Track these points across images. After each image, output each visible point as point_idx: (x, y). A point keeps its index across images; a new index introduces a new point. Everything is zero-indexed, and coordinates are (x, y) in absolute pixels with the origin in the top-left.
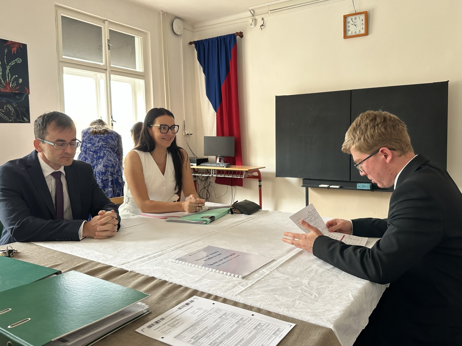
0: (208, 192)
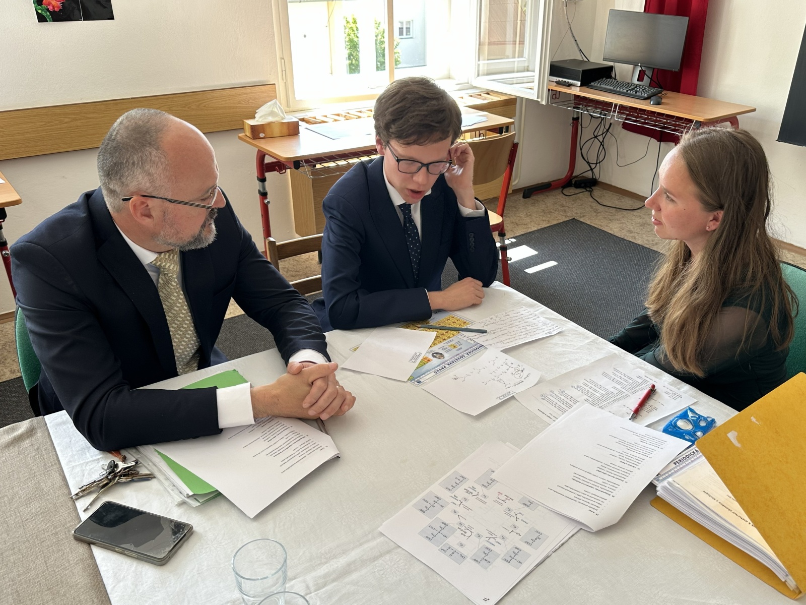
0: (603, 148)
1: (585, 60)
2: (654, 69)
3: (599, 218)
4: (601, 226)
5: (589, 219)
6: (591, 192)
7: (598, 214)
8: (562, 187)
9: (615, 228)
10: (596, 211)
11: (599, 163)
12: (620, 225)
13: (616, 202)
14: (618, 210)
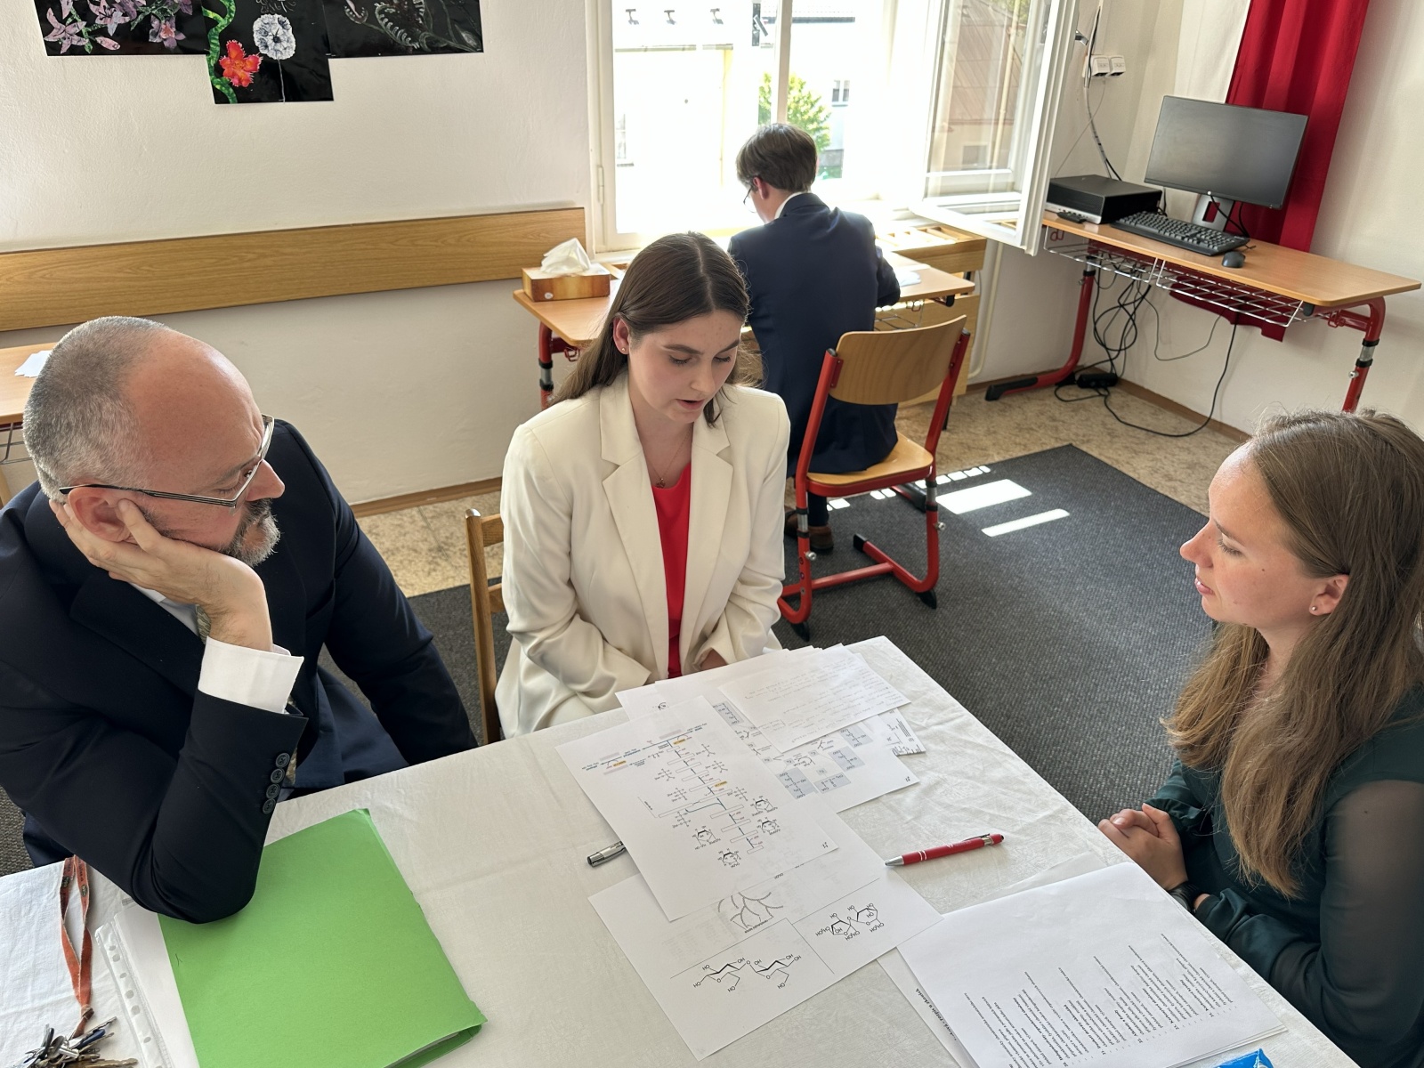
0: (1134, 324)
1: (1114, 177)
2: (1233, 201)
3: (1115, 446)
4: (1117, 461)
5: (1098, 447)
6: (1106, 397)
7: (1116, 440)
8: (1056, 384)
9: (1142, 468)
10: (1112, 434)
11: (1125, 349)
12: (1150, 464)
13: (1149, 418)
14: (1152, 434)
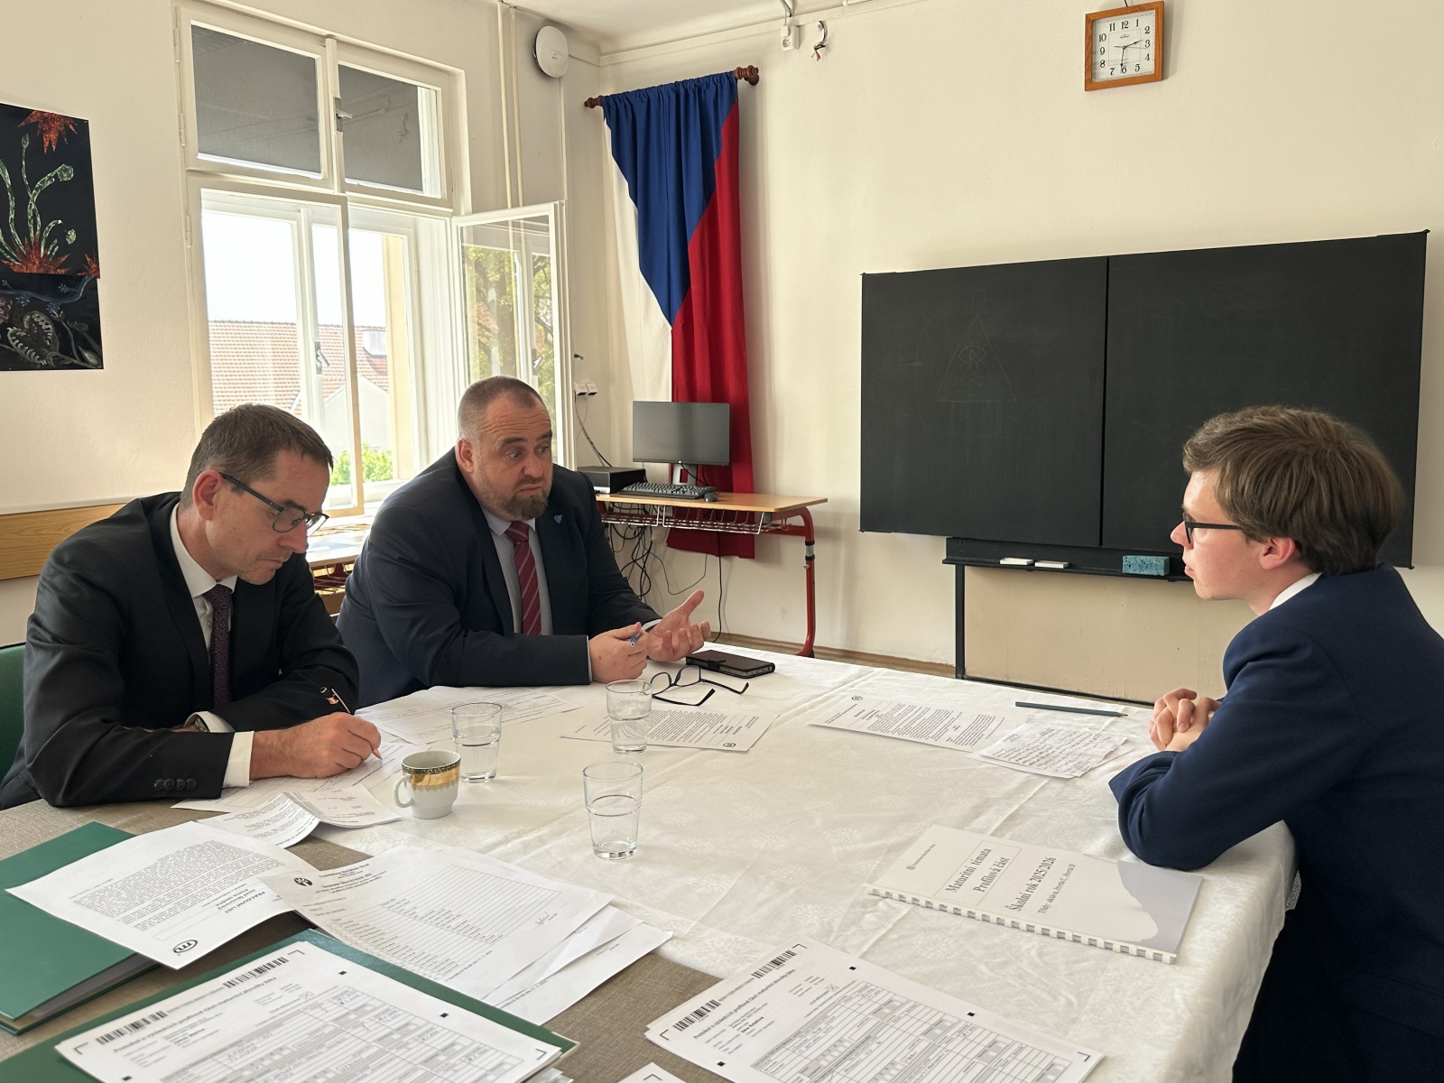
0: (647, 574)
1: (607, 465)
2: (697, 465)
